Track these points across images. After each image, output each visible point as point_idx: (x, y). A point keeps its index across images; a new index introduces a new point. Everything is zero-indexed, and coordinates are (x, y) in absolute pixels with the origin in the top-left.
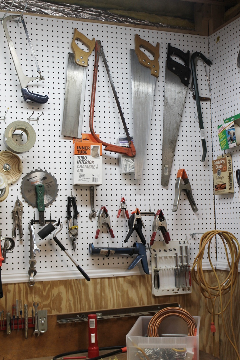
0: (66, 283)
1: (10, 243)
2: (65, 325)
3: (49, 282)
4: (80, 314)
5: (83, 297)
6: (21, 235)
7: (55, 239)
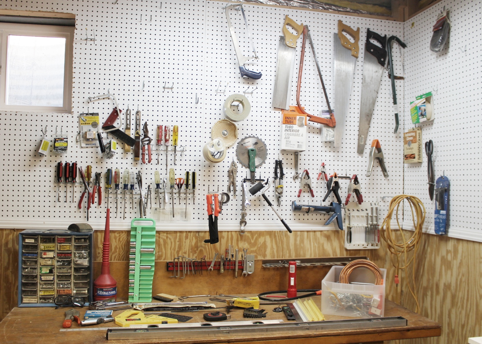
0: (271, 233)
1: (225, 198)
2: (269, 269)
3: (257, 232)
4: (282, 261)
5: (285, 246)
6: (235, 191)
7: (264, 196)
